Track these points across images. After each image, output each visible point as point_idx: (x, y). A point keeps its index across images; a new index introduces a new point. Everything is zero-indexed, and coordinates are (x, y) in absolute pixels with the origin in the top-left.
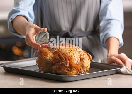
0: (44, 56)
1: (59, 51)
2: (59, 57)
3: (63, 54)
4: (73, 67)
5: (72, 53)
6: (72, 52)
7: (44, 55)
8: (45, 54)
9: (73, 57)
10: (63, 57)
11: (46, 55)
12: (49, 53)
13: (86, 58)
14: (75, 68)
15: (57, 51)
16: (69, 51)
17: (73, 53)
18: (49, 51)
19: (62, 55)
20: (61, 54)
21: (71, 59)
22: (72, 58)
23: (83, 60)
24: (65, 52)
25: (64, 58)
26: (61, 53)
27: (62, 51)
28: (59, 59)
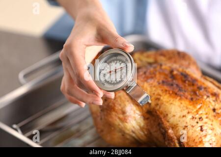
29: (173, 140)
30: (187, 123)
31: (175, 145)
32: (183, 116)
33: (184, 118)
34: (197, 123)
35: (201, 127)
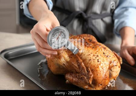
4: (98, 84)
5: (98, 61)
6: (98, 58)
9: (100, 67)
13: (116, 66)
14: (101, 85)
16: (94, 58)
17: (99, 60)
19: (83, 64)
20: (81, 61)
21: (97, 71)
22: (98, 69)
23: (112, 69)
24: (88, 59)
25: (85, 69)
26: (81, 58)
27: (82, 55)
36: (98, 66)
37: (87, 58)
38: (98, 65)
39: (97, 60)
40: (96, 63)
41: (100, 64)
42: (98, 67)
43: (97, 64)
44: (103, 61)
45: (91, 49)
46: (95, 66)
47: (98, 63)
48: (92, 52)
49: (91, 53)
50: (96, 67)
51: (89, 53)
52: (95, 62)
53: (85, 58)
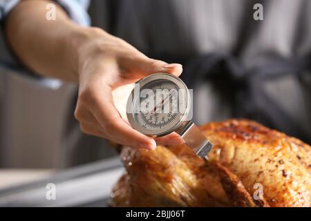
0: (159, 184)
1: (224, 164)
2: (224, 188)
3: (244, 176)
5: (284, 175)
7: (159, 178)
8: (160, 174)
9: (291, 191)
10: (243, 193)
11: (167, 179)
12: (178, 170)
15: (214, 163)
16: (271, 166)
17: (288, 173)
18: (179, 162)
19: (240, 185)
20: (233, 177)
21: (283, 200)
24: (254, 171)
26: (234, 171)
27: (236, 163)
28: (226, 199)
29: (245, 196)
30: (261, 167)
31: (248, 203)
32: (256, 160)
33: (257, 162)
34: (277, 166)
35: (283, 171)
36: (286, 189)
37: (250, 169)
38: (284, 185)
39: (281, 172)
40: (280, 180)
41: (290, 183)
42: (285, 191)
43: (282, 183)
44: (300, 175)
45: (259, 145)
46: (276, 189)
47: (284, 178)
48: (264, 153)
49: (262, 155)
50: (281, 191)
51: (255, 157)
52: (275, 177)
53: (245, 171)
